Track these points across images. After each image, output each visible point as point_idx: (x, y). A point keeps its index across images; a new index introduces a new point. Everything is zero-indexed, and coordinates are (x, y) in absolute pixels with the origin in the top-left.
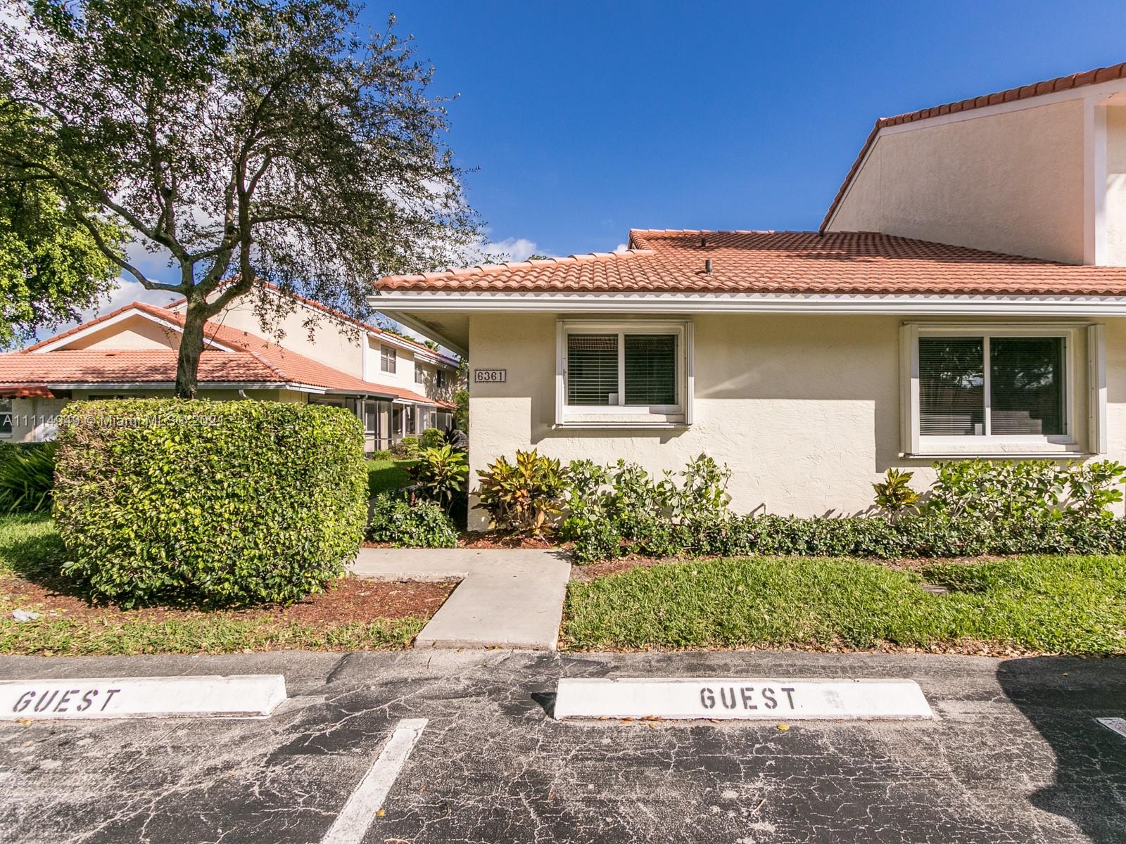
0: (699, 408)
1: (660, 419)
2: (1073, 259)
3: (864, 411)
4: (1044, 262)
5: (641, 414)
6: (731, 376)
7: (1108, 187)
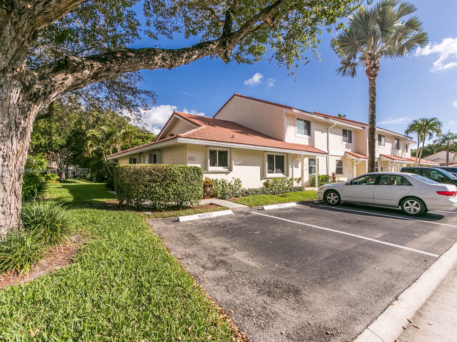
0: (234, 167)
1: (226, 170)
2: (281, 140)
3: (258, 168)
4: (278, 140)
5: (221, 169)
6: (239, 161)
7: (287, 128)
